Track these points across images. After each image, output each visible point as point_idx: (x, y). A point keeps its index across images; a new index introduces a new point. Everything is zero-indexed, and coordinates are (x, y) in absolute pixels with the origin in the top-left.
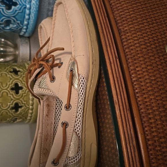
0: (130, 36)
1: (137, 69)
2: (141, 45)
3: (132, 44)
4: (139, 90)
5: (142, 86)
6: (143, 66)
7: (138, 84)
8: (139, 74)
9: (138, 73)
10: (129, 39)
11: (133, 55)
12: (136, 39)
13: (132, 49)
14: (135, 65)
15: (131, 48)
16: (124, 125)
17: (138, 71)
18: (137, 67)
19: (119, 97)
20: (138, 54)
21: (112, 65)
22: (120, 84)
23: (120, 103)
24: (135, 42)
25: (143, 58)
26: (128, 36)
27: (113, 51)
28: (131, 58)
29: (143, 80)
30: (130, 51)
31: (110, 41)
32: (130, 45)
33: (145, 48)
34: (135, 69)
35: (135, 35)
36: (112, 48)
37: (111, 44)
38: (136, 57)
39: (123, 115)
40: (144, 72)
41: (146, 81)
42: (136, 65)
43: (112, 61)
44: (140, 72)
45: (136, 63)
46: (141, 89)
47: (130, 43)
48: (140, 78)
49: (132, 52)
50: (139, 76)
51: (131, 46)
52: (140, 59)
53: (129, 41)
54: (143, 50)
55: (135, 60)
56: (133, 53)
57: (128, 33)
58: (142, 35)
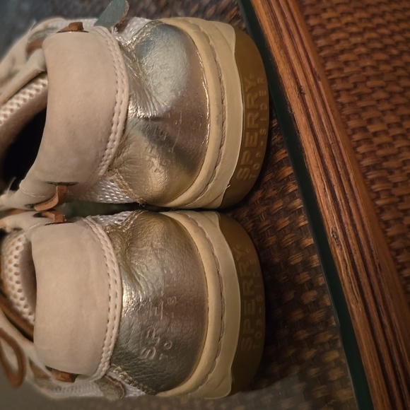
0: (333, 20)
1: (372, 129)
2: (374, 50)
3: (344, 45)
4: (387, 201)
5: (395, 185)
6: (391, 118)
7: (380, 179)
8: (380, 146)
9: (377, 141)
10: (333, 30)
11: (351, 80)
12: (354, 29)
13: (346, 63)
14: (363, 114)
15: (343, 58)
17: (375, 134)
18: (370, 121)
19: (346, 218)
20: (368, 78)
21: (307, 97)
23: (352, 241)
24: (354, 40)
25: (385, 91)
26: (329, 20)
27: (301, 50)
28: (348, 90)
29: (396, 166)
30: (340, 69)
31: (287, 15)
32: (338, 47)
33: (386, 62)
34: (364, 129)
35: (349, 19)
36: (297, 39)
37: (292, 28)
38: (361, 89)
39: (367, 289)
40: (394, 138)
41: (405, 168)
42: (366, 115)
43: (303, 83)
44: (384, 139)
45: (364, 109)
46: (391, 195)
47: (338, 41)
48: (386, 158)
49: (347, 70)
50: (381, 153)
51: (342, 52)
52: (375, 96)
53: (334, 37)
54: (383, 67)
55: (360, 96)
56: (351, 75)
57: (325, 10)
58: (369, 20)
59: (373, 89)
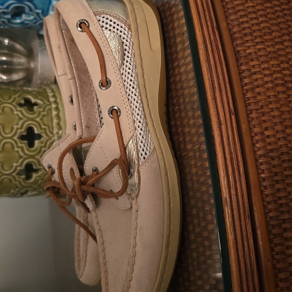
0: (256, 66)
1: (267, 133)
2: (277, 85)
3: (260, 82)
4: (268, 175)
5: (274, 166)
6: (279, 128)
7: (266, 162)
8: (269, 144)
9: (268, 140)
10: (255, 73)
11: (260, 104)
12: (267, 72)
13: (259, 94)
14: (263, 124)
15: (257, 90)
16: (240, 247)
17: (268, 137)
18: (266, 129)
19: (233, 192)
20: (270, 103)
21: (223, 127)
22: (235, 166)
23: (234, 204)
24: (266, 79)
25: (279, 111)
26: (254, 66)
27: (225, 99)
28: (257, 110)
29: (277, 156)
30: (255, 97)
31: (221, 78)
32: (256, 83)
33: (284, 92)
34: (262, 133)
35: (266, 66)
36: (224, 92)
37: (222, 86)
38: (265, 109)
39: (238, 228)
40: (279, 139)
41: (282, 157)
42: (265, 125)
43: (222, 119)
44: (272, 139)
45: (264, 121)
46: (271, 172)
47: (256, 80)
48: (271, 151)
49: (259, 98)
50: (269, 147)
51: (258, 87)
52: (272, 114)
53: (255, 77)
54: (281, 96)
55: (263, 114)
56: (261, 100)
57: (252, 60)
58: (278, 65)
59: (272, 110)
